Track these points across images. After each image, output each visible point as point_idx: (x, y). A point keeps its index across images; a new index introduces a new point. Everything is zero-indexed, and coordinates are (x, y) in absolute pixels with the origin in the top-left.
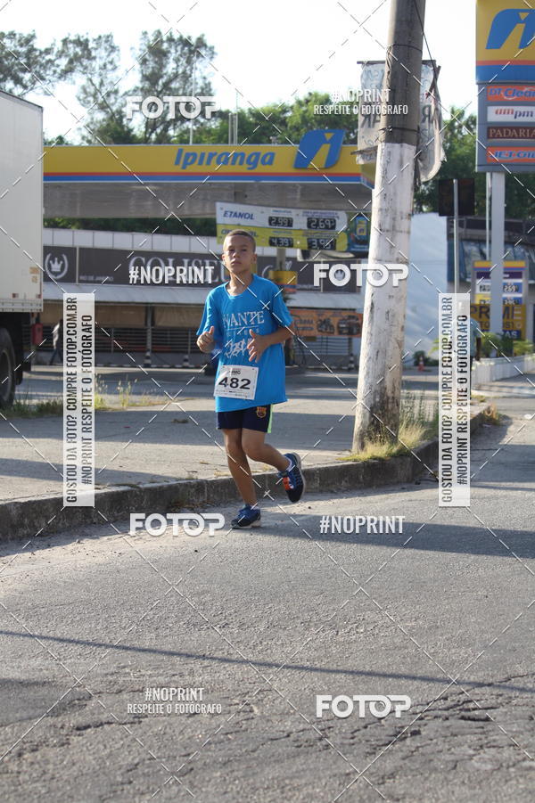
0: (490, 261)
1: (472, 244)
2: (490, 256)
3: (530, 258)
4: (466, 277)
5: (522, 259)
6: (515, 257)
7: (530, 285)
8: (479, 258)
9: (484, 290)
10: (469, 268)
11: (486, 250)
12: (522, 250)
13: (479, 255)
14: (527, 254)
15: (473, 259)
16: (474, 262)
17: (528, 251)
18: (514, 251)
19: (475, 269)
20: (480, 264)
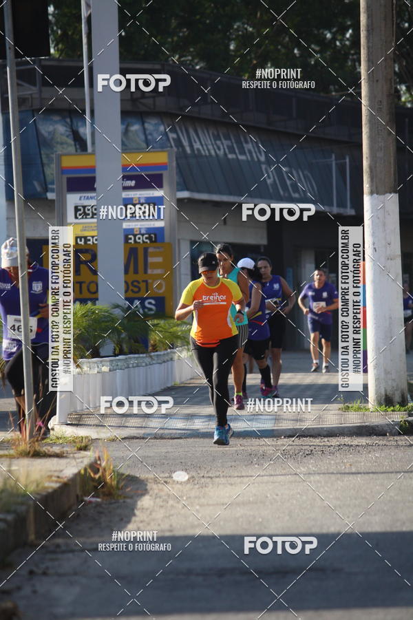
0: (93, 153)
1: (56, 118)
2: (93, 143)
3: (178, 142)
4: (46, 190)
5: (162, 147)
6: (147, 143)
7: (180, 202)
8: (72, 149)
9: (85, 215)
10: (51, 171)
11: (86, 131)
12: (162, 128)
13: (71, 141)
14: (172, 136)
15: (59, 150)
16: (59, 157)
17: (173, 130)
18: (144, 129)
19: (63, 171)
20: (73, 161)
